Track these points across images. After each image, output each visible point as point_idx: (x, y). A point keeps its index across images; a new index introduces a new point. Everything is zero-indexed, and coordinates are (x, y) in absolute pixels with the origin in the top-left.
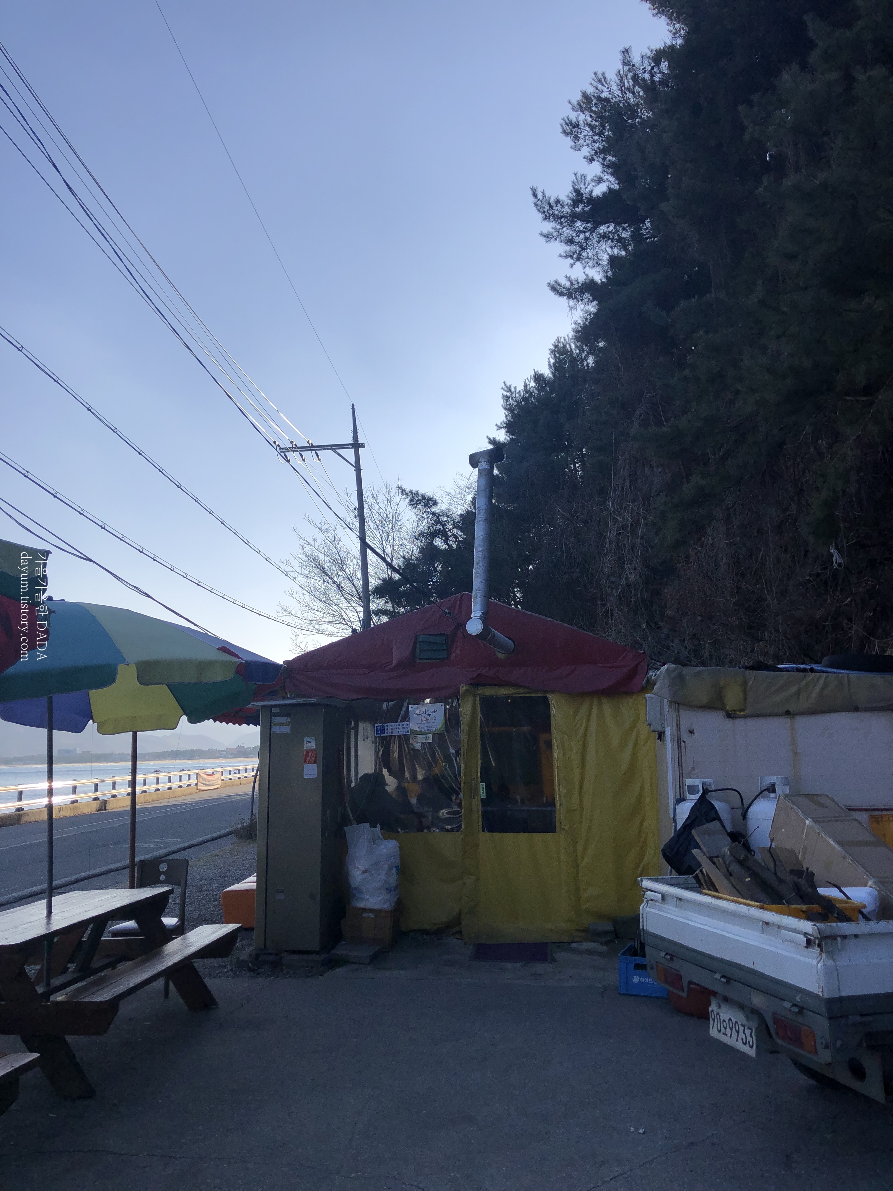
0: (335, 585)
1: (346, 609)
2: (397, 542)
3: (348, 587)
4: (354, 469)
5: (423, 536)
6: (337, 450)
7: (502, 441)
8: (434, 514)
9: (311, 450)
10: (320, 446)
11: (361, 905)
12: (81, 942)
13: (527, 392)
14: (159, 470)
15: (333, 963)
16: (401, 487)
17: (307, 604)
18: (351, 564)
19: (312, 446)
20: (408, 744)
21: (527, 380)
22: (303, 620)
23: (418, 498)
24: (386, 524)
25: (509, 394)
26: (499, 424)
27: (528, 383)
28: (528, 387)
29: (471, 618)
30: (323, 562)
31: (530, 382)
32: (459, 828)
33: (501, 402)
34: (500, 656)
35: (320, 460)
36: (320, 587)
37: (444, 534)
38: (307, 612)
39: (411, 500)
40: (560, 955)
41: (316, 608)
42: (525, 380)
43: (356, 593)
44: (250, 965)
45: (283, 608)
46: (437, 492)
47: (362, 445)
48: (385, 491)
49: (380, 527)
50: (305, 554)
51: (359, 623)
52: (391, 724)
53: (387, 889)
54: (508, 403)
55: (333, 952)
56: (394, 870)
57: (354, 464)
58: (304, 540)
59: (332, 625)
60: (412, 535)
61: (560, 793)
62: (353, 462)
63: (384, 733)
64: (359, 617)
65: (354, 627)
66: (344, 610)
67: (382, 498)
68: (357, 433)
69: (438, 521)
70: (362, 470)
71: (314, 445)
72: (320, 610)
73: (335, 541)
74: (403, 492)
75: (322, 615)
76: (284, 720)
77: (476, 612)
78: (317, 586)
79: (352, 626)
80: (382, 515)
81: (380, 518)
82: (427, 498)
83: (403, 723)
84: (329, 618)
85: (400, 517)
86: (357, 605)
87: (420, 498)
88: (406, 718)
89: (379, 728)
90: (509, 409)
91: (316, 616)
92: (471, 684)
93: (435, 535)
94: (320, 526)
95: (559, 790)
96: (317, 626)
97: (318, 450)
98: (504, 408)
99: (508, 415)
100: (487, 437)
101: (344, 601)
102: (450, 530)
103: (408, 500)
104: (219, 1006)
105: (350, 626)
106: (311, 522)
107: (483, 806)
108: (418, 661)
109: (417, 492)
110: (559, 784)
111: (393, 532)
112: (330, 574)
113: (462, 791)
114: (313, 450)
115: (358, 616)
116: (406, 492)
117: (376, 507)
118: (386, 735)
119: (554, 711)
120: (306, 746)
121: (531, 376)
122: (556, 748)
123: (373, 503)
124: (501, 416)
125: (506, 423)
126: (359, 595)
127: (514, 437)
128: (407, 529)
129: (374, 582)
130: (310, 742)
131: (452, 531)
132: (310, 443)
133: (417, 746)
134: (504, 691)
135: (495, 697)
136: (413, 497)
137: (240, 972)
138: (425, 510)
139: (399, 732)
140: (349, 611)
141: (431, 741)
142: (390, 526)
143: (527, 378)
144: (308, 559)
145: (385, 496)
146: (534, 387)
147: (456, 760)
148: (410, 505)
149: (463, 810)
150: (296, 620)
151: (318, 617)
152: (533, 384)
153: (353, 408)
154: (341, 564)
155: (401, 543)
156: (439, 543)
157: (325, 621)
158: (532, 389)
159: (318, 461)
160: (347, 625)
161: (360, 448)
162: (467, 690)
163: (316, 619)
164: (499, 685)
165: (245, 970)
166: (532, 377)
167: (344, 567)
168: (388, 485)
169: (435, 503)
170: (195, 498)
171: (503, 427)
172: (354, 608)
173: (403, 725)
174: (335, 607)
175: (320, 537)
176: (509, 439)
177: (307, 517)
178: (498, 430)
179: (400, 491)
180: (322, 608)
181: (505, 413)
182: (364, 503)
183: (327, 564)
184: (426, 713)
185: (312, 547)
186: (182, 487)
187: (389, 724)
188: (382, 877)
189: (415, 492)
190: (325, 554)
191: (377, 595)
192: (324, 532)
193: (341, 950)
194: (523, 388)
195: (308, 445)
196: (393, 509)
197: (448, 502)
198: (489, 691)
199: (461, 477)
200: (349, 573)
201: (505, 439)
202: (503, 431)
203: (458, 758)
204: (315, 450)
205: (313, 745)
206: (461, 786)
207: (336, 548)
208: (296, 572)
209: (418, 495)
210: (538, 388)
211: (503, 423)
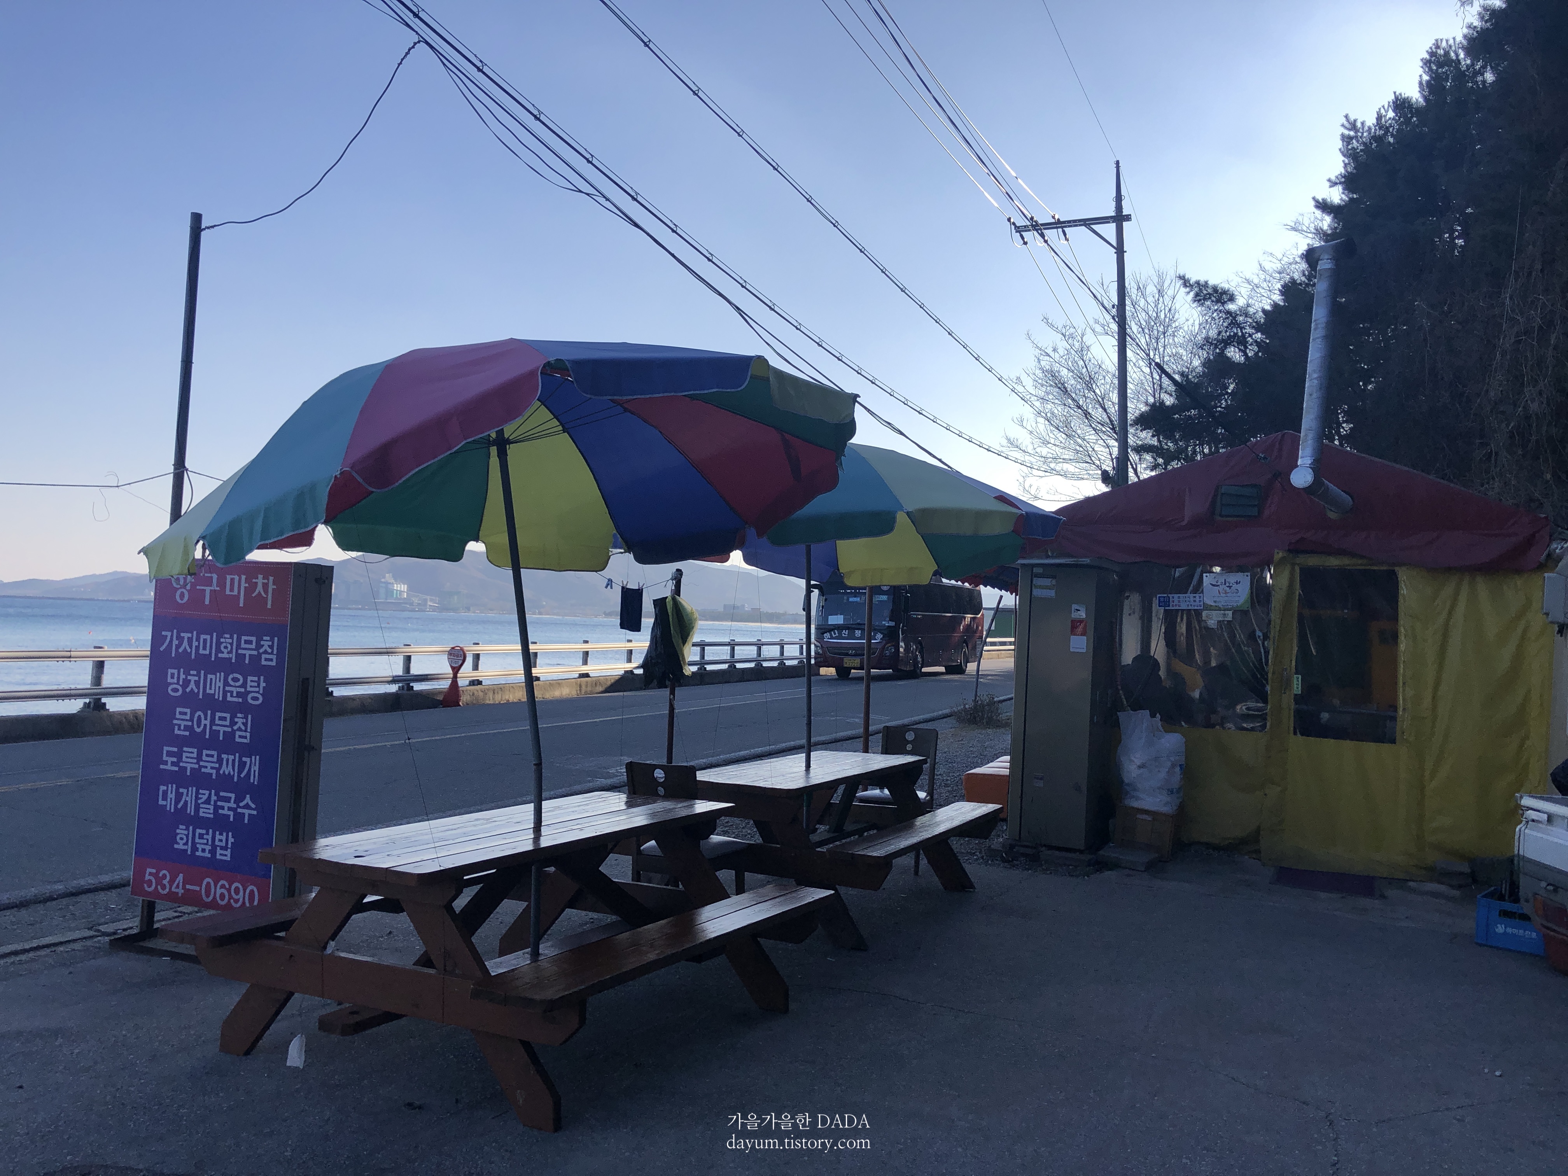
0: (1080, 410)
1: (1094, 443)
2: (1168, 350)
3: (1098, 413)
4: (1115, 251)
5: (1211, 344)
6: (1092, 226)
7: (1336, 203)
8: (1229, 313)
9: (1057, 228)
10: (1069, 222)
11: (1136, 804)
12: (830, 805)
13: (1380, 128)
14: (882, 270)
15: (1101, 865)
16: (1184, 277)
17: (1041, 436)
18: (1103, 381)
19: (1059, 222)
20: (1200, 621)
21: (1382, 109)
22: (1035, 457)
23: (1207, 291)
24: (1155, 326)
25: (1352, 133)
26: (1333, 178)
27: (1384, 113)
28: (1383, 120)
29: (1298, 466)
30: (1066, 380)
31: (1387, 111)
32: (1264, 727)
33: (1340, 144)
34: (1332, 515)
35: (1068, 240)
36: (1060, 414)
37: (1242, 342)
38: (1040, 446)
39: (1197, 295)
40: (1391, 893)
41: (1052, 441)
42: (1380, 109)
43: (1108, 421)
44: (1004, 855)
45: (1009, 440)
46: (1232, 280)
47: (1128, 218)
48: (1156, 280)
49: (1146, 331)
50: (1041, 369)
51: (1111, 463)
52: (1178, 595)
53: (1168, 790)
54: (1350, 147)
55: (1101, 852)
56: (1178, 769)
57: (1115, 245)
58: (1041, 349)
59: (1074, 464)
60: (1190, 340)
61: (1404, 696)
62: (1114, 242)
63: (1169, 606)
64: (1111, 454)
65: (1104, 467)
66: (1092, 444)
67: (1151, 289)
68: (1121, 200)
69: (1234, 323)
70: (1126, 252)
71: (1061, 220)
72: (1057, 444)
73: (1083, 350)
74: (1186, 283)
75: (1061, 451)
76: (1047, 582)
77: (1305, 458)
78: (1056, 412)
79: (1101, 466)
80: (1150, 313)
81: (1147, 318)
82: (1220, 291)
83: (1194, 595)
84: (1068, 455)
85: (1176, 316)
86: (1110, 438)
87: (1210, 291)
88: (1198, 588)
89: (1162, 599)
90: (1350, 154)
91: (1052, 452)
92: (1290, 551)
93: (1227, 342)
94: (1064, 331)
95: (1404, 690)
96: (1052, 465)
97: (1066, 227)
98: (1342, 153)
99: (1349, 164)
100: (1314, 198)
101: (1091, 433)
102: (1250, 336)
103: (1192, 294)
104: (976, 890)
105: (1098, 466)
106: (1051, 326)
107: (1296, 704)
108: (1218, 518)
109: (1206, 283)
110: (1404, 683)
111: (1164, 337)
112: (1074, 395)
113: (1270, 682)
114: (1059, 227)
115: (1110, 452)
116: (1190, 284)
117: (1142, 303)
118: (1171, 608)
119: (1404, 591)
120: (1075, 615)
121: (1389, 103)
122: (1403, 638)
123: (1138, 298)
124: (1337, 165)
125: (1344, 177)
126: (1113, 425)
127: (1355, 196)
128: (1184, 333)
129: (1136, 408)
130: (1079, 610)
131: (1254, 336)
132: (1057, 217)
133: (1212, 623)
134: (1334, 562)
135: (1321, 567)
136: (1200, 289)
137: (992, 861)
138: (1216, 308)
139: (1188, 605)
140: (1097, 446)
141: (1230, 619)
142: (1161, 329)
143: (1383, 107)
144: (1046, 376)
145: (1156, 287)
146: (1393, 119)
147: (1263, 644)
148: (1195, 301)
149: (1269, 707)
150: (1026, 456)
151: (1055, 453)
152: (1391, 114)
153: (1118, 167)
154: (1089, 383)
155: (1174, 351)
156: (1234, 354)
157: (1063, 459)
158: (1390, 122)
159: (1066, 242)
160: (1094, 464)
161: (1125, 221)
162: (1283, 558)
163: (1051, 456)
164: (1330, 554)
165: (997, 860)
166: (1391, 103)
167: (1094, 386)
168: (1161, 271)
169: (1232, 299)
170: (920, 304)
171: (1340, 183)
172: (1105, 442)
173: (1195, 597)
174: (1079, 440)
175: (1062, 345)
176: (1347, 199)
177: (1046, 320)
178: (1331, 187)
179: (1181, 282)
180: (1061, 442)
181: (1343, 161)
182: (1127, 297)
183: (1071, 383)
184: (1225, 584)
185: (1051, 360)
186: (906, 291)
187: (1176, 596)
188: (1163, 775)
189: (1204, 283)
190: (1068, 369)
191: (1141, 426)
192: (1069, 338)
193: (1109, 852)
194: (1375, 121)
195: (1053, 221)
196: (1166, 304)
197: (1248, 293)
198: (1313, 561)
199: (1271, 258)
200: (1100, 394)
201: (1341, 199)
202: (1340, 188)
203: (1266, 643)
204: (1062, 227)
205: (1083, 614)
206: (1267, 676)
207: (1083, 360)
208: (1028, 393)
209: (1208, 287)
210: (1399, 119)
211: (1339, 177)
